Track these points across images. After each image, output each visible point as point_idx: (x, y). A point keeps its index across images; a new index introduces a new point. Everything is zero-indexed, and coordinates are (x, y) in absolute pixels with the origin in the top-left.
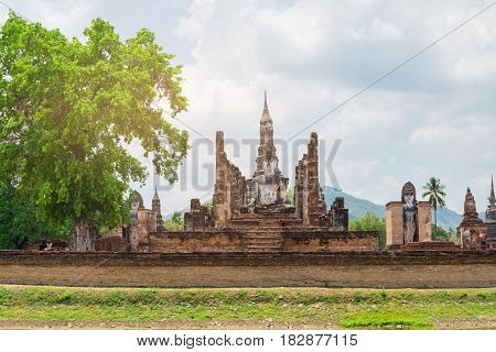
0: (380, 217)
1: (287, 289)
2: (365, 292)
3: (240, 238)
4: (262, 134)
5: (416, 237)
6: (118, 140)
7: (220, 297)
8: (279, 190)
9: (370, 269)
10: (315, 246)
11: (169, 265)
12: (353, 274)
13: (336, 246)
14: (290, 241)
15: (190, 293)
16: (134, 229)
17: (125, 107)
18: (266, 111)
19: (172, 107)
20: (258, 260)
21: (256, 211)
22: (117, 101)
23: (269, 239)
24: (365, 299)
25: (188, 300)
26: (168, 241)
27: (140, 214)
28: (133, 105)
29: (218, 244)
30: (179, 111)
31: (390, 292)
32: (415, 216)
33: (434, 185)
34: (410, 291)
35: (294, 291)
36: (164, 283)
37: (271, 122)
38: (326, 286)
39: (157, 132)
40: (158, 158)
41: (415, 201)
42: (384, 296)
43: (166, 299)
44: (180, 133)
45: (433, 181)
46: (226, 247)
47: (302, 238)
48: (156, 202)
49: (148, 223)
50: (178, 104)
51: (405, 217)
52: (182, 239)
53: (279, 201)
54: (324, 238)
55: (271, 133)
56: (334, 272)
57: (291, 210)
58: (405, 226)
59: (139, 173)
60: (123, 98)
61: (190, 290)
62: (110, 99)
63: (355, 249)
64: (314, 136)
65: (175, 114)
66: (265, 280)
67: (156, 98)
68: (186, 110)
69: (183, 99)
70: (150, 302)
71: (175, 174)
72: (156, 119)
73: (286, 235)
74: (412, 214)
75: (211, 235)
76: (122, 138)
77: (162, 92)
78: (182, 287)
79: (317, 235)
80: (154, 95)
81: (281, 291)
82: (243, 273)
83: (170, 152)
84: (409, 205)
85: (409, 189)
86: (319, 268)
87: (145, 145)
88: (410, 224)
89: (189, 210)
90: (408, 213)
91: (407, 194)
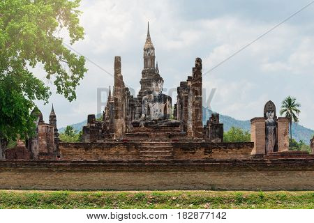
0: (244, 130)
1: (180, 192)
2: (246, 194)
3: (136, 148)
4: (146, 60)
5: (276, 148)
6: (25, 64)
7: (122, 198)
8: (165, 107)
9: (250, 174)
10: (200, 155)
11: (78, 171)
12: (235, 179)
13: (219, 155)
14: (179, 151)
15: (96, 195)
16: (35, 141)
17: (32, 36)
18: (149, 39)
19: (71, 36)
20: (154, 167)
21: (146, 125)
22: (26, 30)
23: (161, 149)
24: (245, 200)
25: (95, 201)
26: (75, 150)
27: (40, 127)
28: (39, 34)
29: (117, 154)
30: (77, 39)
31: (267, 194)
32: (275, 130)
33: (290, 103)
34: (284, 193)
35: (185, 194)
36: (74, 186)
37: (153, 49)
38: (212, 189)
39: (58, 57)
40: (59, 79)
41: (275, 117)
42: (262, 197)
43: (76, 200)
44: (78, 58)
45: (289, 100)
46: (125, 156)
47: (189, 148)
48: (53, 118)
49: (47, 135)
50: (76, 33)
51: (266, 131)
52: (86, 149)
53: (166, 117)
54: (208, 148)
55: (153, 58)
56: (219, 177)
57: (176, 125)
58: (266, 139)
59: (42, 93)
60: (29, 28)
61: (96, 192)
62: (20, 29)
63: (235, 157)
64: (199, 61)
65: (73, 41)
66: (160, 184)
67: (58, 28)
68: (83, 38)
69: (81, 29)
70: (63, 203)
71: (74, 93)
72: (57, 46)
73: (176, 145)
74: (273, 128)
75: (111, 146)
76: (28, 62)
77: (62, 22)
78: (89, 190)
79: (202, 145)
80: (56, 25)
81: (174, 193)
82: (142, 178)
83: (70, 74)
84: (270, 120)
85: (270, 107)
86: (206, 174)
87: (48, 69)
88: (271, 137)
89: (86, 124)
90: (269, 128)
91: (269, 111)
